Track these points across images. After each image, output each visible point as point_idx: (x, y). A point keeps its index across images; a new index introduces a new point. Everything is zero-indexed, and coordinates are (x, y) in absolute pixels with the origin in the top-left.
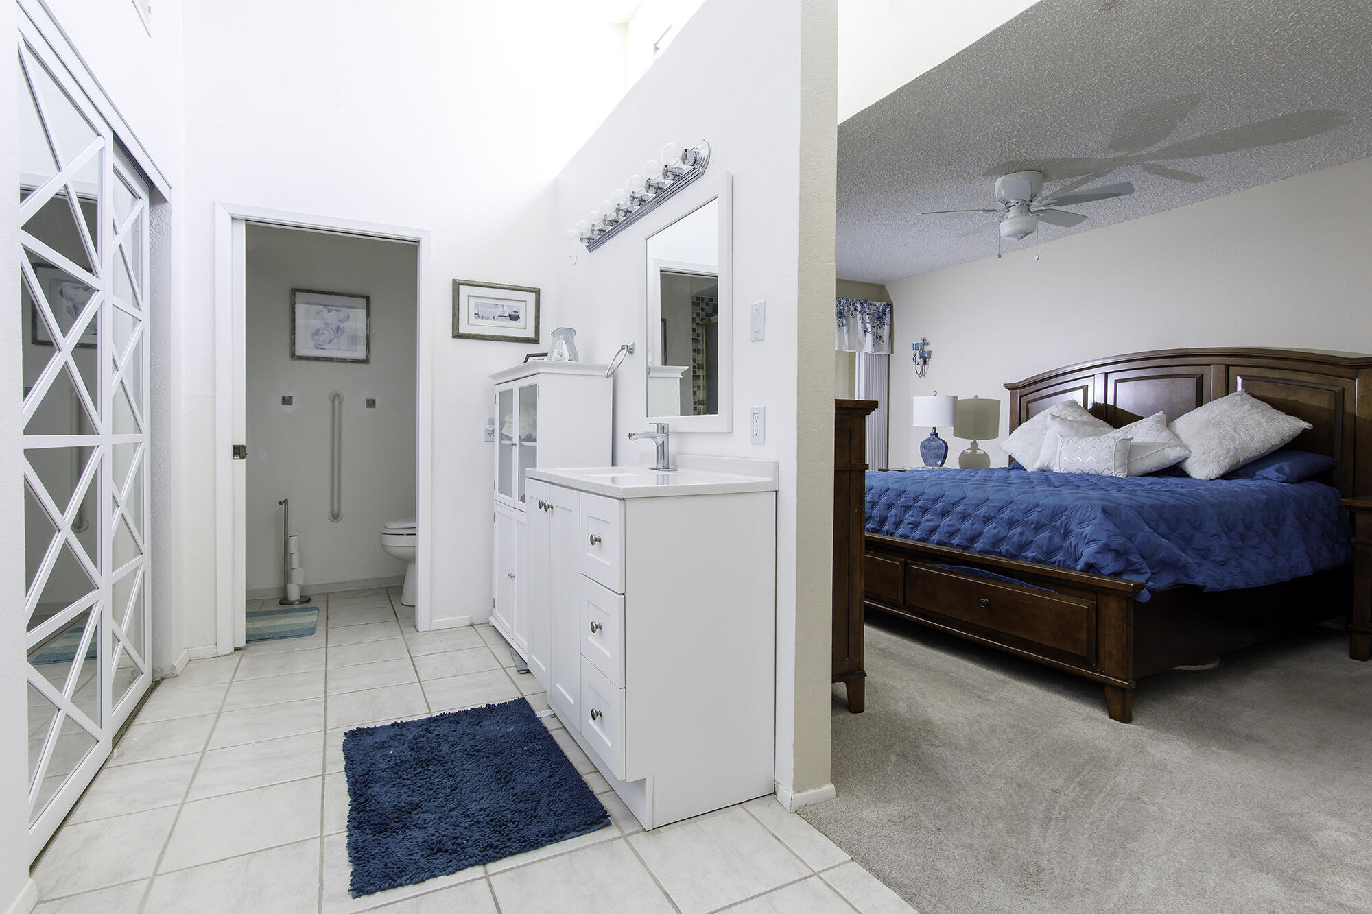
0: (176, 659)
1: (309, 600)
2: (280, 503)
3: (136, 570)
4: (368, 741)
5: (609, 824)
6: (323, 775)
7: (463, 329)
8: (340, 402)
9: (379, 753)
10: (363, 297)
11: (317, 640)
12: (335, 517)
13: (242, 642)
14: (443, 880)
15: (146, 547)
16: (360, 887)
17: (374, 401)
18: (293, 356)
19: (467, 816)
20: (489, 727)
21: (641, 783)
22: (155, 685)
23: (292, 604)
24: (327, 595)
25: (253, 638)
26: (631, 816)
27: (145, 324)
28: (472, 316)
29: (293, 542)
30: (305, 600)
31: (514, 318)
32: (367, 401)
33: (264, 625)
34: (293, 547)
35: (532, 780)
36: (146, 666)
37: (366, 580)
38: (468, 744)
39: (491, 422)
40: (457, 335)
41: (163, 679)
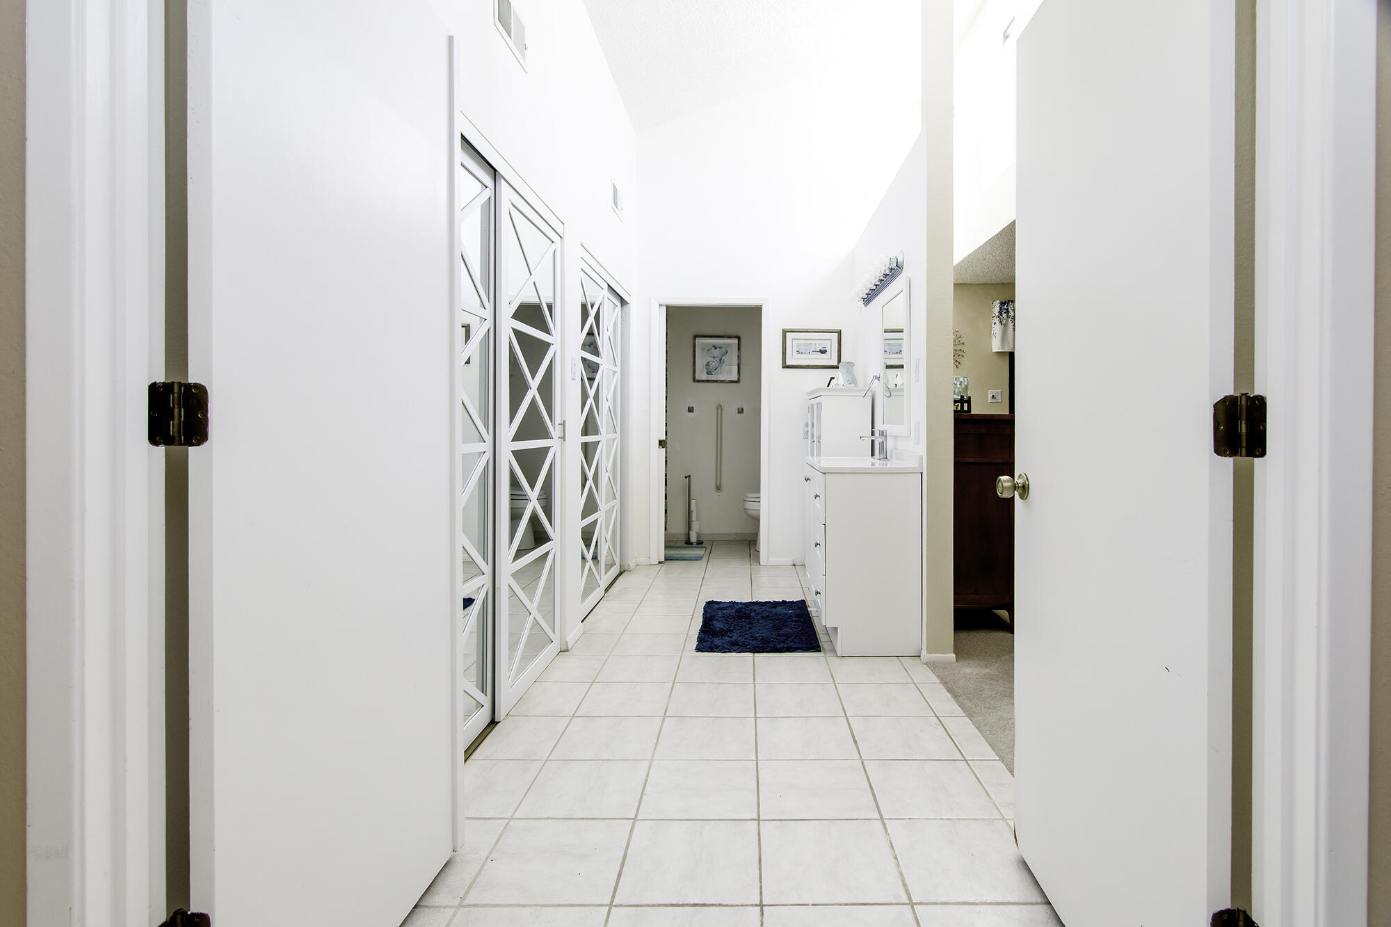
0: (632, 564)
1: (702, 543)
2: (686, 477)
3: (614, 507)
4: (717, 606)
5: (820, 651)
6: (693, 616)
7: (788, 363)
8: (722, 410)
9: (720, 611)
10: (736, 337)
11: (703, 563)
12: (718, 488)
13: (662, 559)
14: (734, 654)
15: (618, 495)
16: (698, 649)
17: (742, 409)
18: (694, 380)
19: (752, 637)
20: (779, 610)
21: (836, 629)
22: (621, 573)
23: (692, 544)
24: (713, 541)
25: (668, 559)
26: (834, 651)
27: (618, 375)
28: (795, 352)
29: (693, 502)
30: (700, 543)
31: (823, 352)
32: (738, 409)
33: (673, 552)
34: (693, 507)
35: (790, 631)
36: (617, 561)
37: (736, 534)
38: (765, 614)
39: (807, 426)
40: (785, 366)
41: (625, 571)
